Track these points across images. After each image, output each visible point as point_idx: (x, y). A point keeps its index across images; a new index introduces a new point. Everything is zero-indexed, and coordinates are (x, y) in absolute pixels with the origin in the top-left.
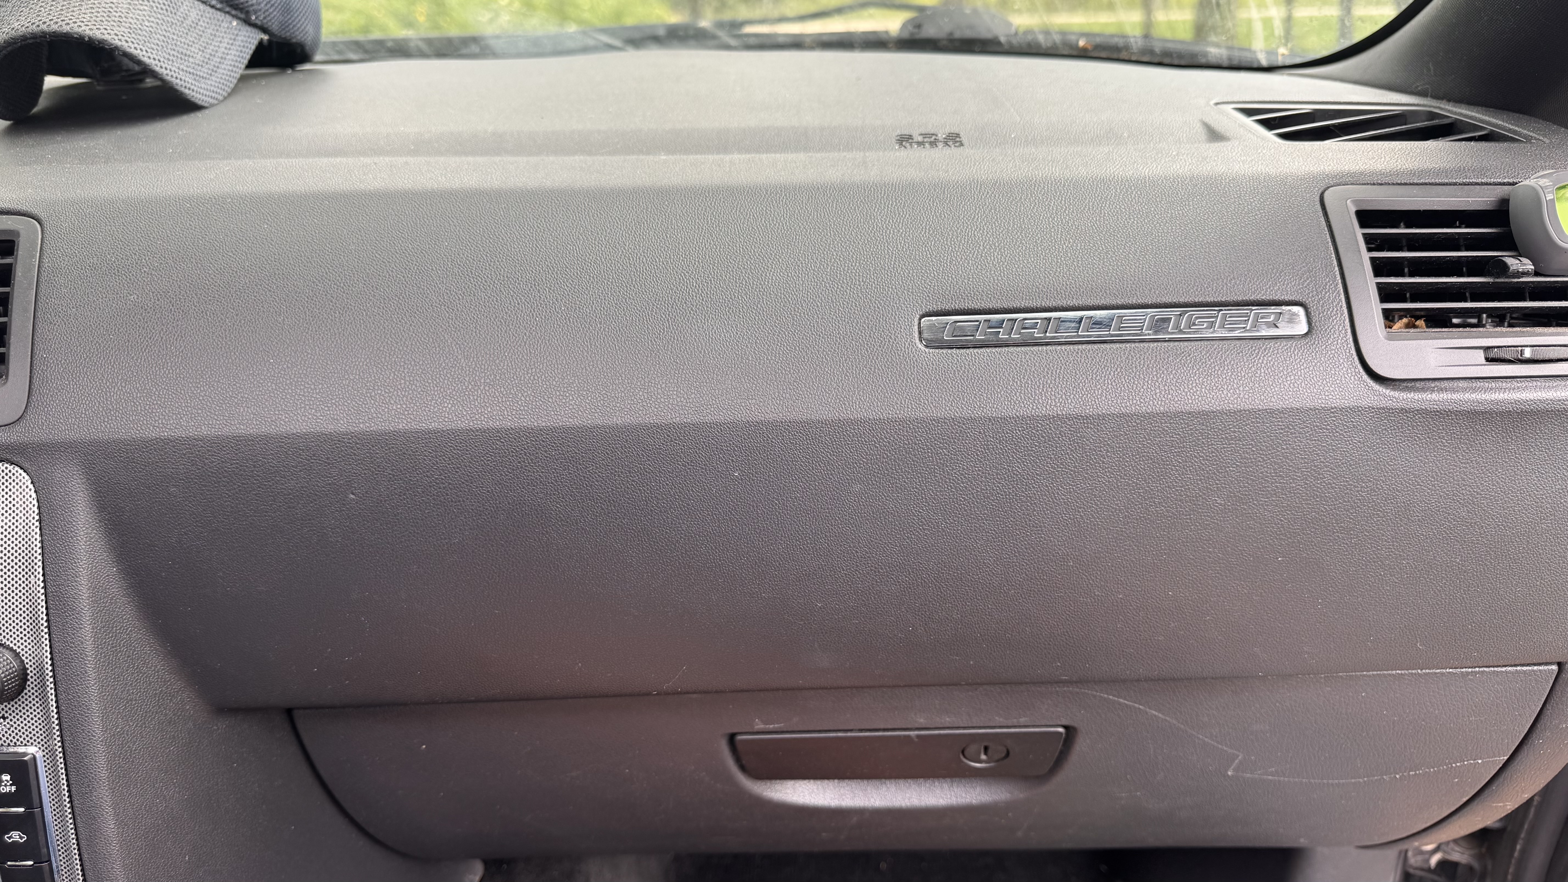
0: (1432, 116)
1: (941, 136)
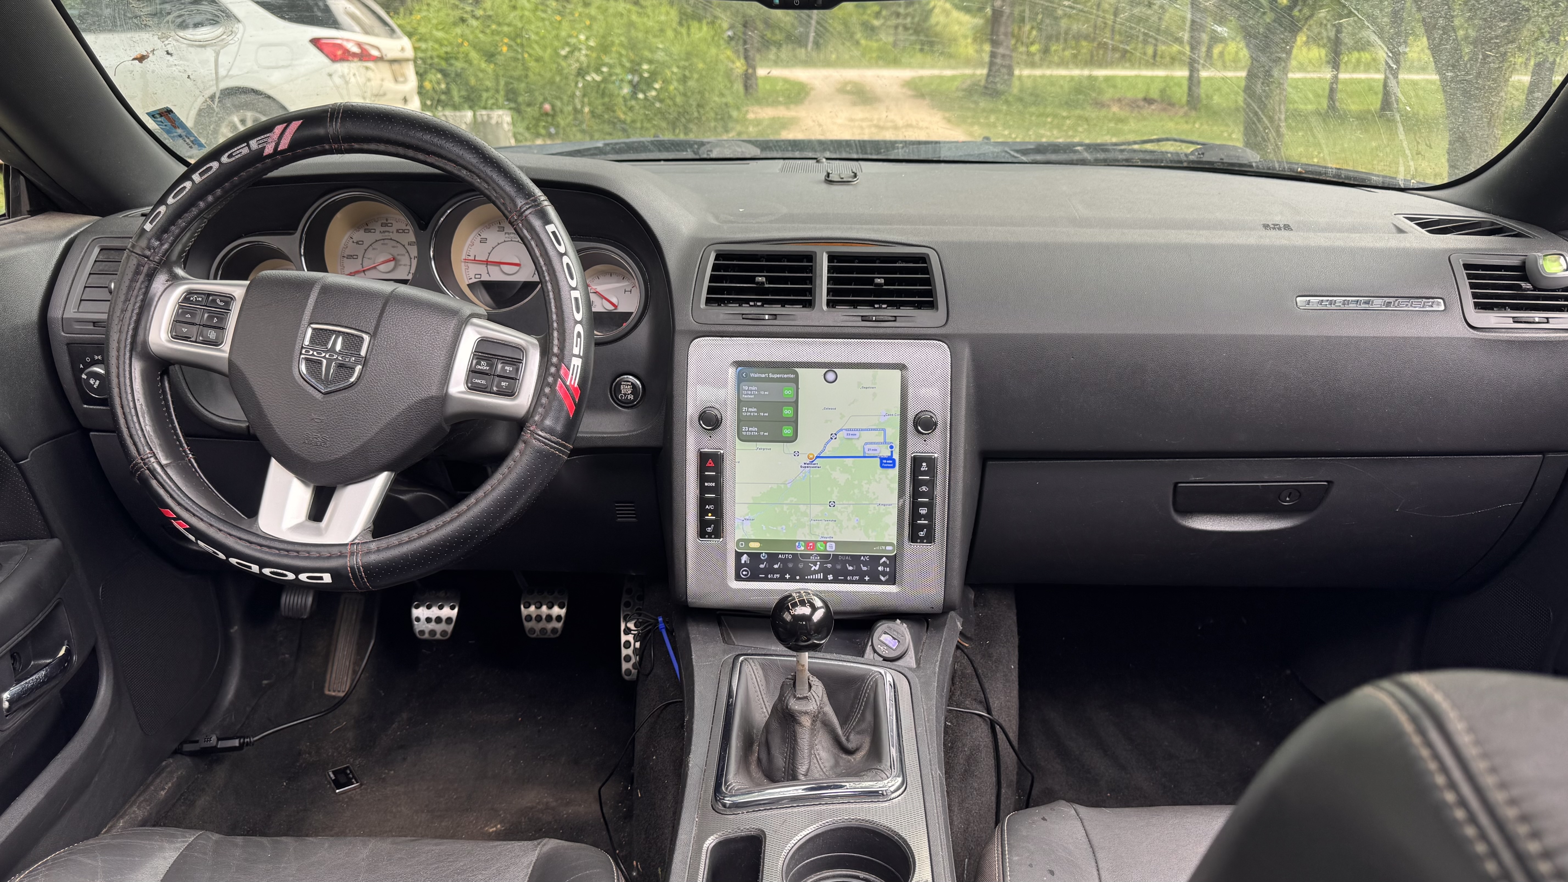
0: (1493, 224)
1: (1282, 226)
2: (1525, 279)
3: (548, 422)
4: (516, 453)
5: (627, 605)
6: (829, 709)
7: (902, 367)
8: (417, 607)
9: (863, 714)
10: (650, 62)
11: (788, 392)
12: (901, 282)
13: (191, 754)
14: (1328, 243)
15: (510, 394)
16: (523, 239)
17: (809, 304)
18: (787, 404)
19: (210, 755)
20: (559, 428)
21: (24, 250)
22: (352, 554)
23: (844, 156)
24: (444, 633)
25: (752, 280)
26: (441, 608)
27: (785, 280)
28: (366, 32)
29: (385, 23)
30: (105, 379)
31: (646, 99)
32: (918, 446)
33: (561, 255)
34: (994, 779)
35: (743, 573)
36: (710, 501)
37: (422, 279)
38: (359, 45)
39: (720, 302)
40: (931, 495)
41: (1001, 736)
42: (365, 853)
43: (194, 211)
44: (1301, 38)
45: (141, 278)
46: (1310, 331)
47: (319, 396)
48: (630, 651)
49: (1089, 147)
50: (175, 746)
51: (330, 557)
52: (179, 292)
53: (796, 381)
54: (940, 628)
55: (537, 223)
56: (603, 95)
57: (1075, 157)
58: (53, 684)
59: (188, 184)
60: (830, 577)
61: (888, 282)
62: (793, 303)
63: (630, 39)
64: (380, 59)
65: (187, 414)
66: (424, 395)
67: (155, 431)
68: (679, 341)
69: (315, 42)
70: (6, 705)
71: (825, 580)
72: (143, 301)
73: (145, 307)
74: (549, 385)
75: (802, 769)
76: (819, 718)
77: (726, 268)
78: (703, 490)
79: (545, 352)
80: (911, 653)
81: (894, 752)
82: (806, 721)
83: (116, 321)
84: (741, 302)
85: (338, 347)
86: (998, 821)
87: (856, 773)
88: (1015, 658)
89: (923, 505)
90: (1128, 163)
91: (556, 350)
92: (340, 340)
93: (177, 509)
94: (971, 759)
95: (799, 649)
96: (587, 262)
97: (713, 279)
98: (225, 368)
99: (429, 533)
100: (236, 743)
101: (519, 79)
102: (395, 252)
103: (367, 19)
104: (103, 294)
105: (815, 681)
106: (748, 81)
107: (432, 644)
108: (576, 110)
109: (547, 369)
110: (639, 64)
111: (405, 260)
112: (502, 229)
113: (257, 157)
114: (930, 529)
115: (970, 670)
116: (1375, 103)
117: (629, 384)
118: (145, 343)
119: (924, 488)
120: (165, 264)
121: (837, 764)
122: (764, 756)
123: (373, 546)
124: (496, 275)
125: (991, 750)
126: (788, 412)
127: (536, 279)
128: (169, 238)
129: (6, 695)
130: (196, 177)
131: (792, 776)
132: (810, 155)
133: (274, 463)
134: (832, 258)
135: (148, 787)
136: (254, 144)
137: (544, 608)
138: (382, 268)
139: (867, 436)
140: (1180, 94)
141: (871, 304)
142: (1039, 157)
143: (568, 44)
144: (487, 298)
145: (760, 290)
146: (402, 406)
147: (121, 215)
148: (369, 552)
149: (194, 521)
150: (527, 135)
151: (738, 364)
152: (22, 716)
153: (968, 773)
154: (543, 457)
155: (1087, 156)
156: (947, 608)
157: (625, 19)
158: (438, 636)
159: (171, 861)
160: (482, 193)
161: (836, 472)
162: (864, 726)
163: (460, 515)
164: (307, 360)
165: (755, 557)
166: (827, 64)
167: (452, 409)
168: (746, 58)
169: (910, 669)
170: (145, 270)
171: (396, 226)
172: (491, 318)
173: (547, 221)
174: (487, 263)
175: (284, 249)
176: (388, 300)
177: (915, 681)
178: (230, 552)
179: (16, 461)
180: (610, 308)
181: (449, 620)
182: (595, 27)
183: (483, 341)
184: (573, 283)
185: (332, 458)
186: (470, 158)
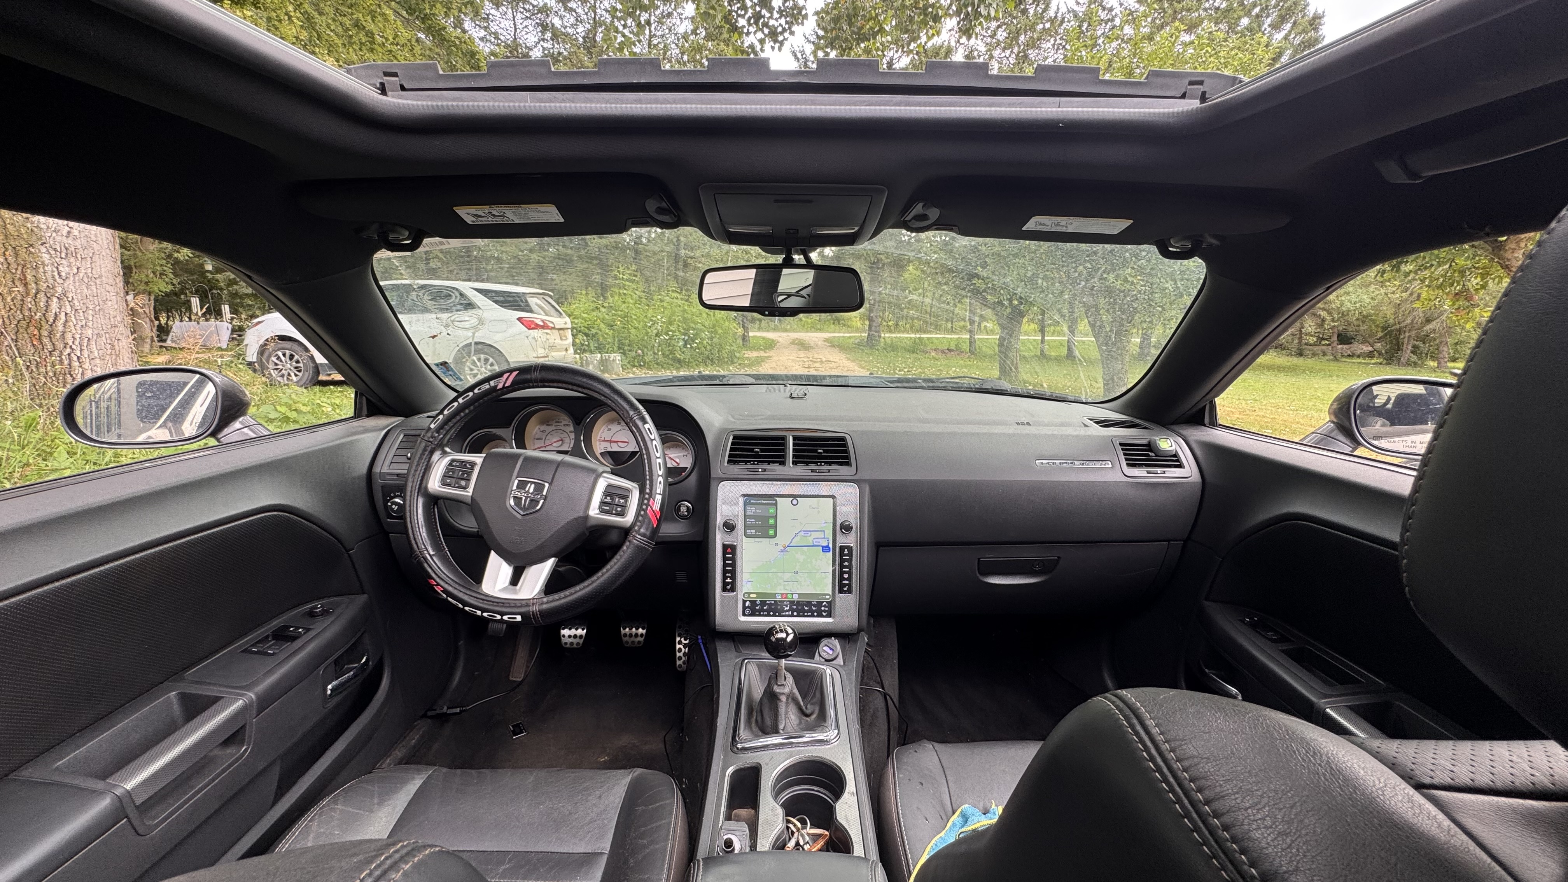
0: (1133, 422)
1: (1026, 423)
2: (1152, 451)
3: (642, 530)
4: (625, 548)
5: (680, 627)
6: (796, 691)
7: (833, 497)
8: (564, 629)
9: (815, 693)
10: (694, 329)
11: (772, 511)
12: (831, 451)
13: (431, 717)
14: (1050, 433)
15: (622, 514)
16: (632, 431)
17: (783, 463)
18: (771, 517)
19: (443, 718)
20: (648, 533)
21: (362, 436)
22: (533, 604)
23: (799, 383)
24: (578, 644)
25: (752, 450)
26: (577, 629)
27: (770, 450)
28: (547, 315)
29: (557, 310)
30: (402, 507)
31: (692, 347)
32: (842, 540)
33: (652, 440)
34: (886, 727)
35: (747, 612)
36: (729, 571)
37: (576, 452)
38: (543, 321)
39: (735, 462)
40: (850, 567)
41: (889, 701)
42: (532, 779)
43: (458, 418)
44: (1025, 319)
45: (427, 453)
46: (1044, 478)
47: (519, 517)
48: (681, 654)
49: (924, 380)
50: (423, 712)
51: (521, 607)
52: (447, 460)
53: (776, 504)
54: (856, 641)
55: (640, 424)
56: (669, 346)
57: (917, 385)
58: (357, 679)
59: (456, 404)
60: (795, 614)
61: (825, 451)
62: (774, 462)
63: (684, 318)
64: (554, 328)
65: (445, 525)
66: (576, 516)
67: (428, 537)
68: (713, 484)
69: (519, 319)
70: (329, 692)
71: (792, 616)
72: (427, 465)
73: (428, 468)
74: (643, 510)
75: (781, 727)
76: (791, 697)
77: (738, 444)
78: (725, 565)
79: (642, 491)
80: (841, 656)
81: (832, 713)
82: (783, 698)
83: (411, 476)
84: (746, 462)
85: (531, 490)
86: (889, 754)
87: (811, 728)
88: (896, 656)
89: (846, 573)
90: (945, 389)
91: (648, 491)
92: (533, 486)
93: (438, 580)
94: (874, 716)
95: (778, 657)
96: (664, 441)
97: (731, 450)
98: (470, 502)
99: (576, 592)
100: (458, 710)
101: (625, 338)
102: (562, 436)
103: (547, 307)
104: (404, 459)
105: (788, 675)
106: (744, 338)
107: (572, 651)
108: (654, 353)
109: (643, 501)
110: (688, 330)
111: (567, 440)
112: (619, 424)
113: (494, 389)
114: (850, 585)
115: (872, 664)
116: (1064, 351)
117: (685, 506)
118: (426, 488)
119: (846, 563)
120: (440, 446)
121: (800, 723)
122: (759, 719)
123: (545, 600)
124: (615, 448)
125: (885, 710)
126: (772, 521)
127: (637, 449)
128: (443, 432)
129: (330, 687)
130: (460, 400)
131: (775, 731)
132: (781, 382)
133: (492, 552)
134: (795, 438)
135: (405, 737)
136: (492, 383)
137: (634, 629)
138: (555, 445)
139: (815, 535)
140: (966, 347)
141: (816, 463)
142: (899, 385)
143: (652, 320)
144: (610, 460)
145: (757, 456)
146: (563, 523)
147: (416, 417)
148: (542, 603)
149: (446, 586)
150: (629, 366)
151: (744, 495)
152: (337, 699)
153: (872, 724)
154: (639, 548)
155: (924, 384)
156: (860, 630)
157: (681, 309)
158: (575, 646)
159: (418, 785)
160: (610, 407)
161: (799, 555)
162: (815, 700)
163: (593, 582)
164: (514, 497)
165: (753, 602)
166: (786, 331)
167: (591, 523)
168: (744, 327)
169: (840, 666)
170: (429, 449)
171: (564, 422)
172: (613, 473)
173: (645, 422)
174: (611, 442)
175: (504, 436)
176: (559, 464)
177: (843, 673)
178: (465, 604)
179: (347, 551)
180: (676, 465)
181: (581, 636)
182: (666, 312)
183: (609, 486)
184: (658, 455)
185: (523, 551)
186: (607, 391)
